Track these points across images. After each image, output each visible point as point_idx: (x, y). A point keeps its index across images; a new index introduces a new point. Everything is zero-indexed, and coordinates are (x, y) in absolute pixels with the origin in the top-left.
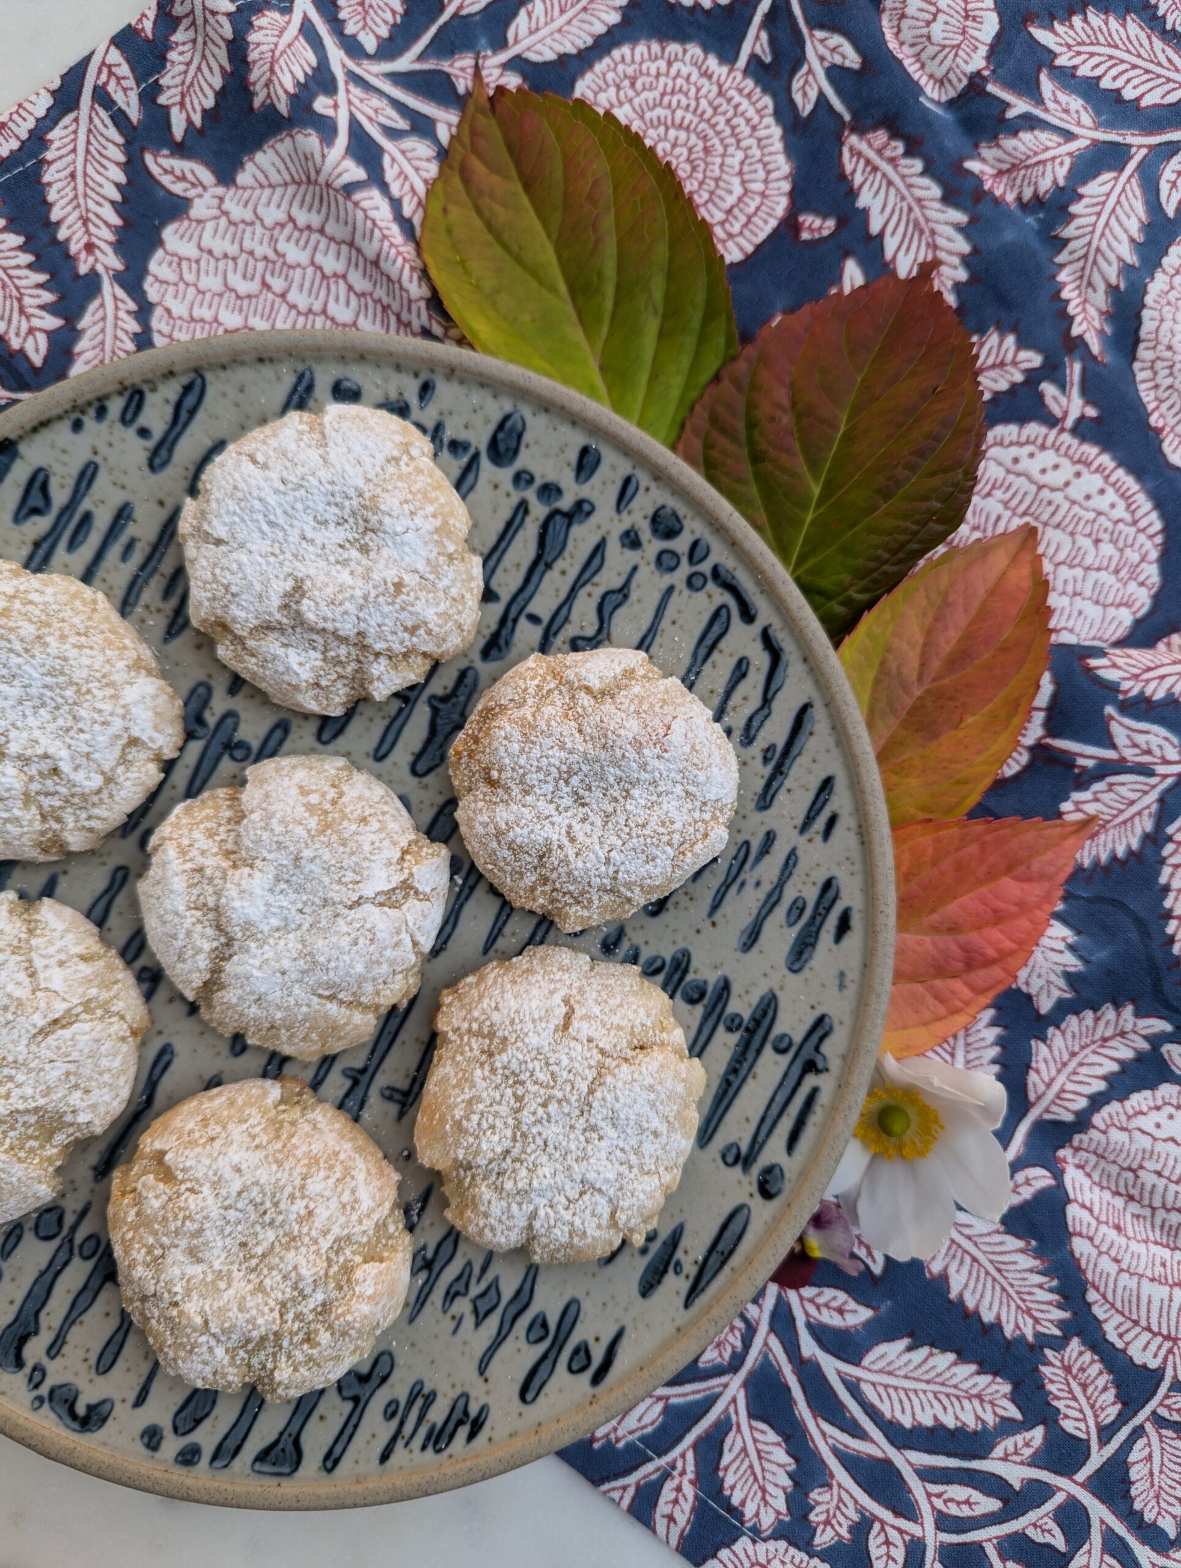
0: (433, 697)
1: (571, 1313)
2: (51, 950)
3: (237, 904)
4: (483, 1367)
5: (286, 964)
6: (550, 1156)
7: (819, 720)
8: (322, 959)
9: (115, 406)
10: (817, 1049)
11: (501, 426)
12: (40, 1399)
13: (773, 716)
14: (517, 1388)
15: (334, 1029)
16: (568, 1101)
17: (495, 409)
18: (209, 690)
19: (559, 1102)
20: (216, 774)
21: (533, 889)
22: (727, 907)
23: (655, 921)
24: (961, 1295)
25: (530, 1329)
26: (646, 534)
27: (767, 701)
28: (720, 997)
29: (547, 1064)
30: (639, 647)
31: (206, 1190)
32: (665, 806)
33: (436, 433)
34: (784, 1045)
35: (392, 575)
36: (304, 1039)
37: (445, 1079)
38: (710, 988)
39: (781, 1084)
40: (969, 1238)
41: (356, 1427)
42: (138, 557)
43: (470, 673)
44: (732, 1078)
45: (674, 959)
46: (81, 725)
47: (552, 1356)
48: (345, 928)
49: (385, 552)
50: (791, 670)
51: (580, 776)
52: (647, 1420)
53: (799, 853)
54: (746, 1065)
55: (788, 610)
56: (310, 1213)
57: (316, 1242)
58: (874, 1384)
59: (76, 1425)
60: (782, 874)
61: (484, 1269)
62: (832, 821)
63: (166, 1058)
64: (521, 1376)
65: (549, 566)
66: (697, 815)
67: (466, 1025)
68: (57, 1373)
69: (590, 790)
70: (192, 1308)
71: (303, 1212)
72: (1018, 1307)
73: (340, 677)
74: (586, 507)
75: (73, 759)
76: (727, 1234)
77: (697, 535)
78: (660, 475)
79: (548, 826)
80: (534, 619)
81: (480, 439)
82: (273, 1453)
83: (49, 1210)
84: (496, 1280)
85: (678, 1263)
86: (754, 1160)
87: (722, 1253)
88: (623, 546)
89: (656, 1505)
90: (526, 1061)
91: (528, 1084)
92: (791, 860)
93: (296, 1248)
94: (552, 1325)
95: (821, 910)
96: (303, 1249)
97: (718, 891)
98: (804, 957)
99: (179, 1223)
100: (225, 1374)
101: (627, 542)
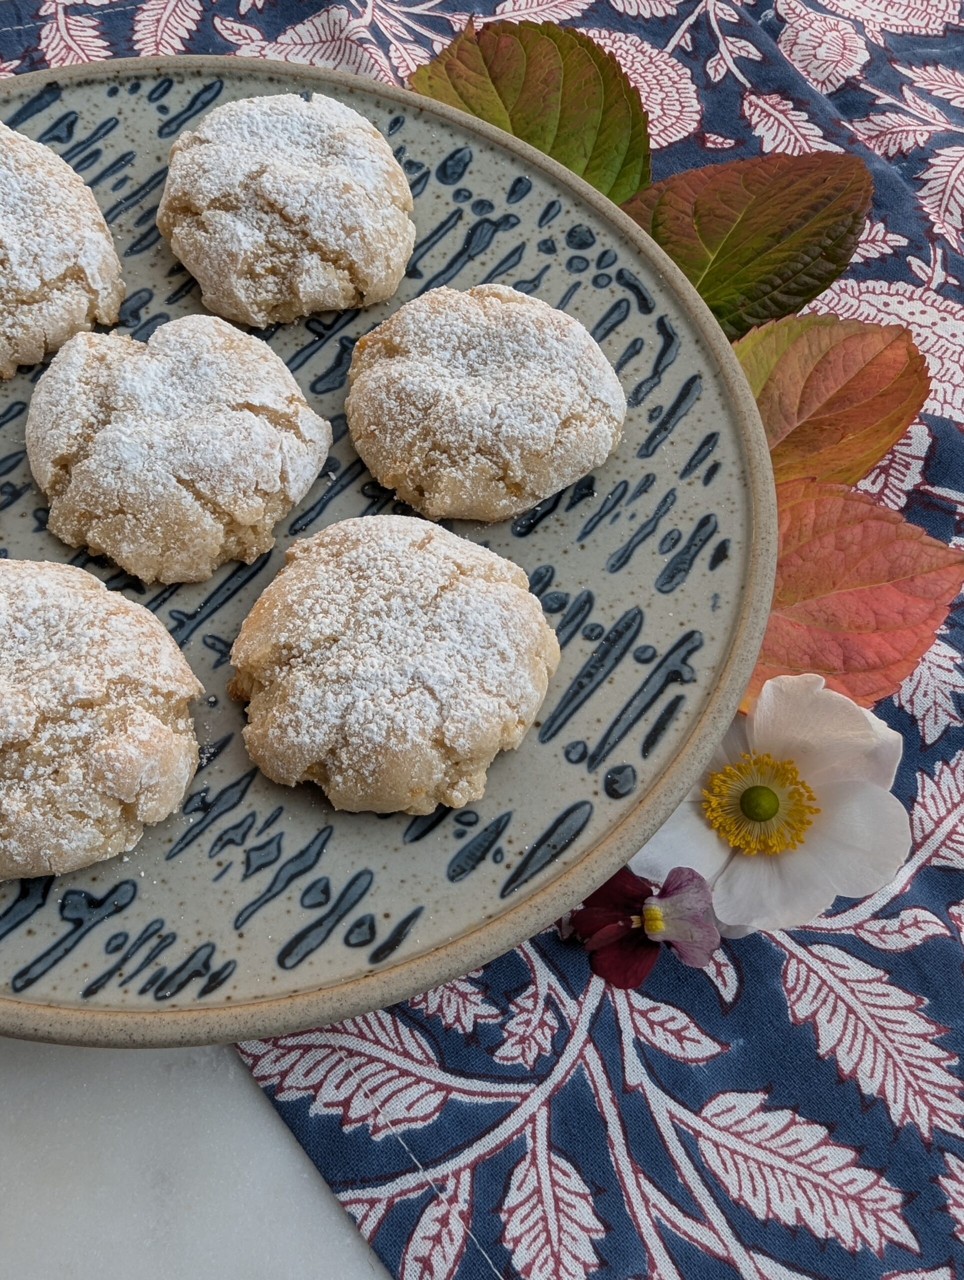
0: (345, 338)
1: (360, 884)
4: (240, 921)
5: (156, 439)
6: (382, 647)
7: (707, 389)
8: (193, 441)
9: (148, 86)
10: (683, 661)
11: (451, 157)
13: (662, 384)
14: (277, 950)
15: (181, 526)
16: (413, 598)
17: (449, 143)
18: (151, 296)
19: (404, 597)
22: (597, 534)
23: (523, 540)
24: (833, 1053)
25: (307, 892)
27: (657, 372)
28: (581, 608)
29: (398, 565)
33: (398, 153)
34: (646, 656)
35: (344, 179)
38: (571, 600)
39: (641, 691)
41: (68, 951)
42: (126, 191)
44: (585, 681)
45: (536, 573)
46: (40, 231)
47: (327, 924)
48: (224, 422)
49: (342, 167)
50: (681, 350)
51: (478, 350)
52: (418, 1112)
53: (677, 493)
54: (602, 671)
56: (105, 642)
57: (102, 667)
58: (716, 1145)
60: (659, 509)
61: (268, 822)
62: (714, 468)
64: (285, 938)
65: (471, 258)
69: (486, 364)
71: (97, 638)
72: (908, 1084)
74: (513, 220)
75: (22, 255)
76: (561, 829)
77: (607, 247)
78: (580, 201)
79: (440, 382)
81: (432, 163)
84: (281, 835)
85: (499, 851)
86: (603, 759)
87: (554, 847)
88: (540, 250)
89: (409, 1238)
90: (375, 560)
91: (373, 579)
92: (669, 499)
93: (79, 665)
94: (335, 893)
95: (697, 541)
96: (86, 667)
97: (591, 520)
98: (675, 581)
101: (543, 248)
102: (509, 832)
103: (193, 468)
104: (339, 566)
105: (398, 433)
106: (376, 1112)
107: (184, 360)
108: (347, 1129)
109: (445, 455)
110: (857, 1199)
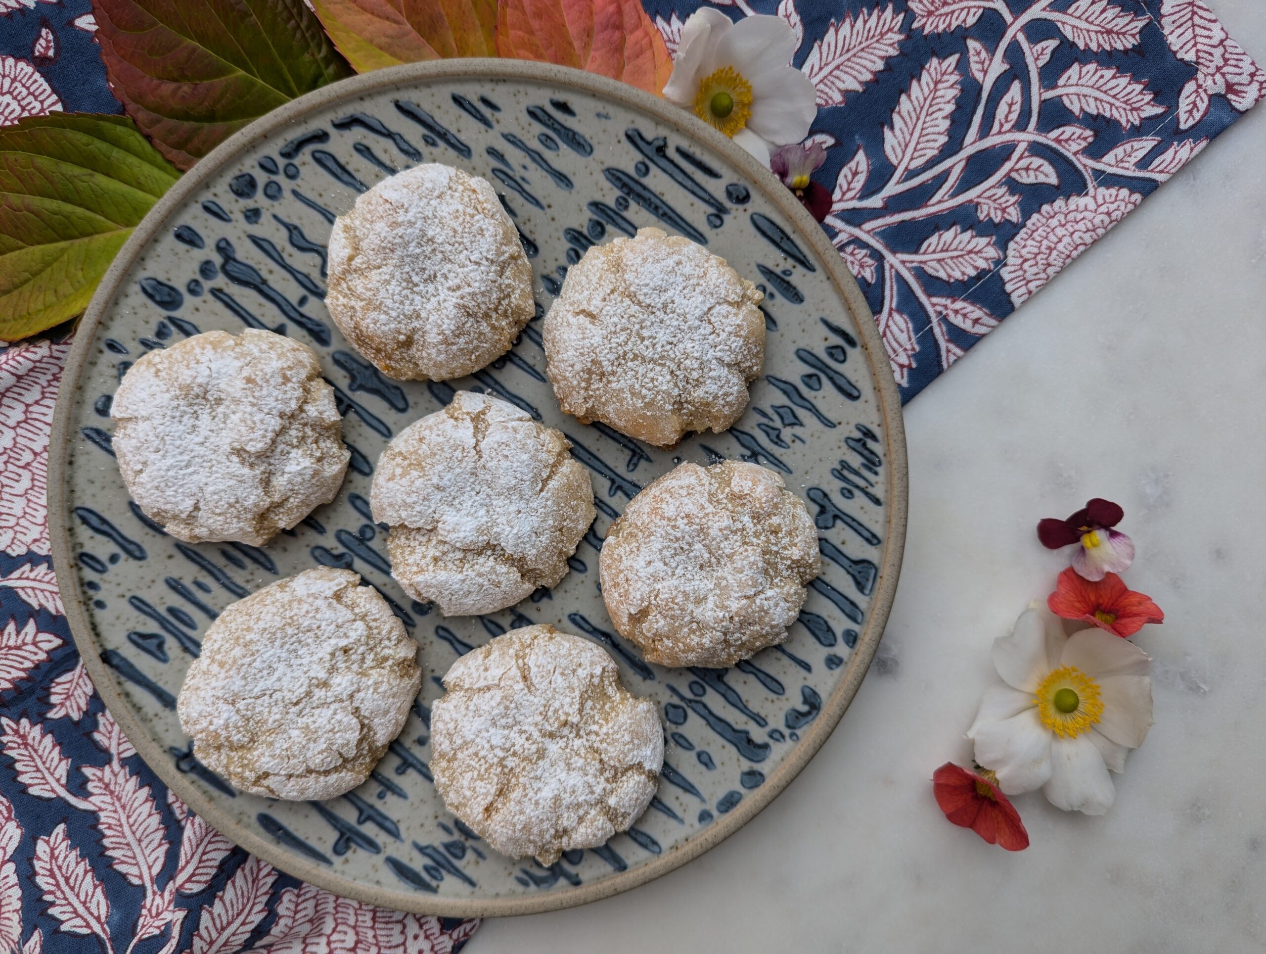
0: (351, 388)
1: (805, 356)
2: (475, 675)
3: (462, 535)
4: (831, 424)
5: (513, 508)
6: (679, 341)
7: (409, 97)
8: (514, 482)
9: (89, 575)
10: (649, 143)
11: (151, 296)
12: (792, 735)
13: (402, 132)
14: (848, 402)
15: (570, 488)
16: (643, 321)
17: (136, 298)
18: (318, 547)
19: (642, 328)
20: (380, 553)
21: (493, 327)
22: (538, 194)
23: (541, 250)
24: (861, 83)
25: (810, 387)
26: (249, 203)
27: (389, 135)
28: (603, 211)
29: (615, 333)
30: (331, 222)
31: (658, 586)
32: (444, 214)
33: (148, 345)
34: (643, 168)
35: (240, 384)
36: (575, 512)
37: (617, 411)
38: (595, 217)
39: (671, 176)
40: (821, 69)
41: (854, 520)
42: (209, 581)
43: (337, 356)
44: (661, 212)
45: (570, 241)
46: (315, 627)
47: (832, 374)
48: (495, 462)
49: (222, 386)
50: (368, 112)
51: (413, 274)
52: (903, 326)
53: (506, 132)
54: (653, 199)
55: (321, 104)
56: (687, 516)
57: (707, 514)
59: (814, 713)
60: (520, 147)
61: (765, 415)
62: (485, 101)
63: (578, 618)
64: (840, 396)
65: (264, 282)
66: (457, 194)
67: (582, 392)
68: (777, 722)
69: (424, 269)
70: (735, 605)
71: (685, 521)
72: (877, 41)
73: (316, 442)
74: (223, 244)
75: (339, 637)
76: (769, 233)
77: (256, 164)
78: (205, 183)
79: (446, 304)
80: (303, 301)
81: (158, 314)
82: (859, 579)
83: (667, 714)
84: (772, 407)
85: (784, 272)
86: (721, 204)
87: (782, 238)
88: (256, 222)
89: (964, 331)
90: (610, 348)
91: (626, 349)
92: (510, 139)
93: (708, 528)
94: (808, 370)
95: (550, 123)
96: (710, 523)
97: (526, 198)
98: (582, 141)
99: (676, 607)
100: (788, 594)
101: (254, 219)
102: (770, 265)
103: (533, 480)
104: (613, 373)
105: (482, 337)
106: (905, 349)
108: (914, 364)
109: (503, 302)
110: (936, 83)
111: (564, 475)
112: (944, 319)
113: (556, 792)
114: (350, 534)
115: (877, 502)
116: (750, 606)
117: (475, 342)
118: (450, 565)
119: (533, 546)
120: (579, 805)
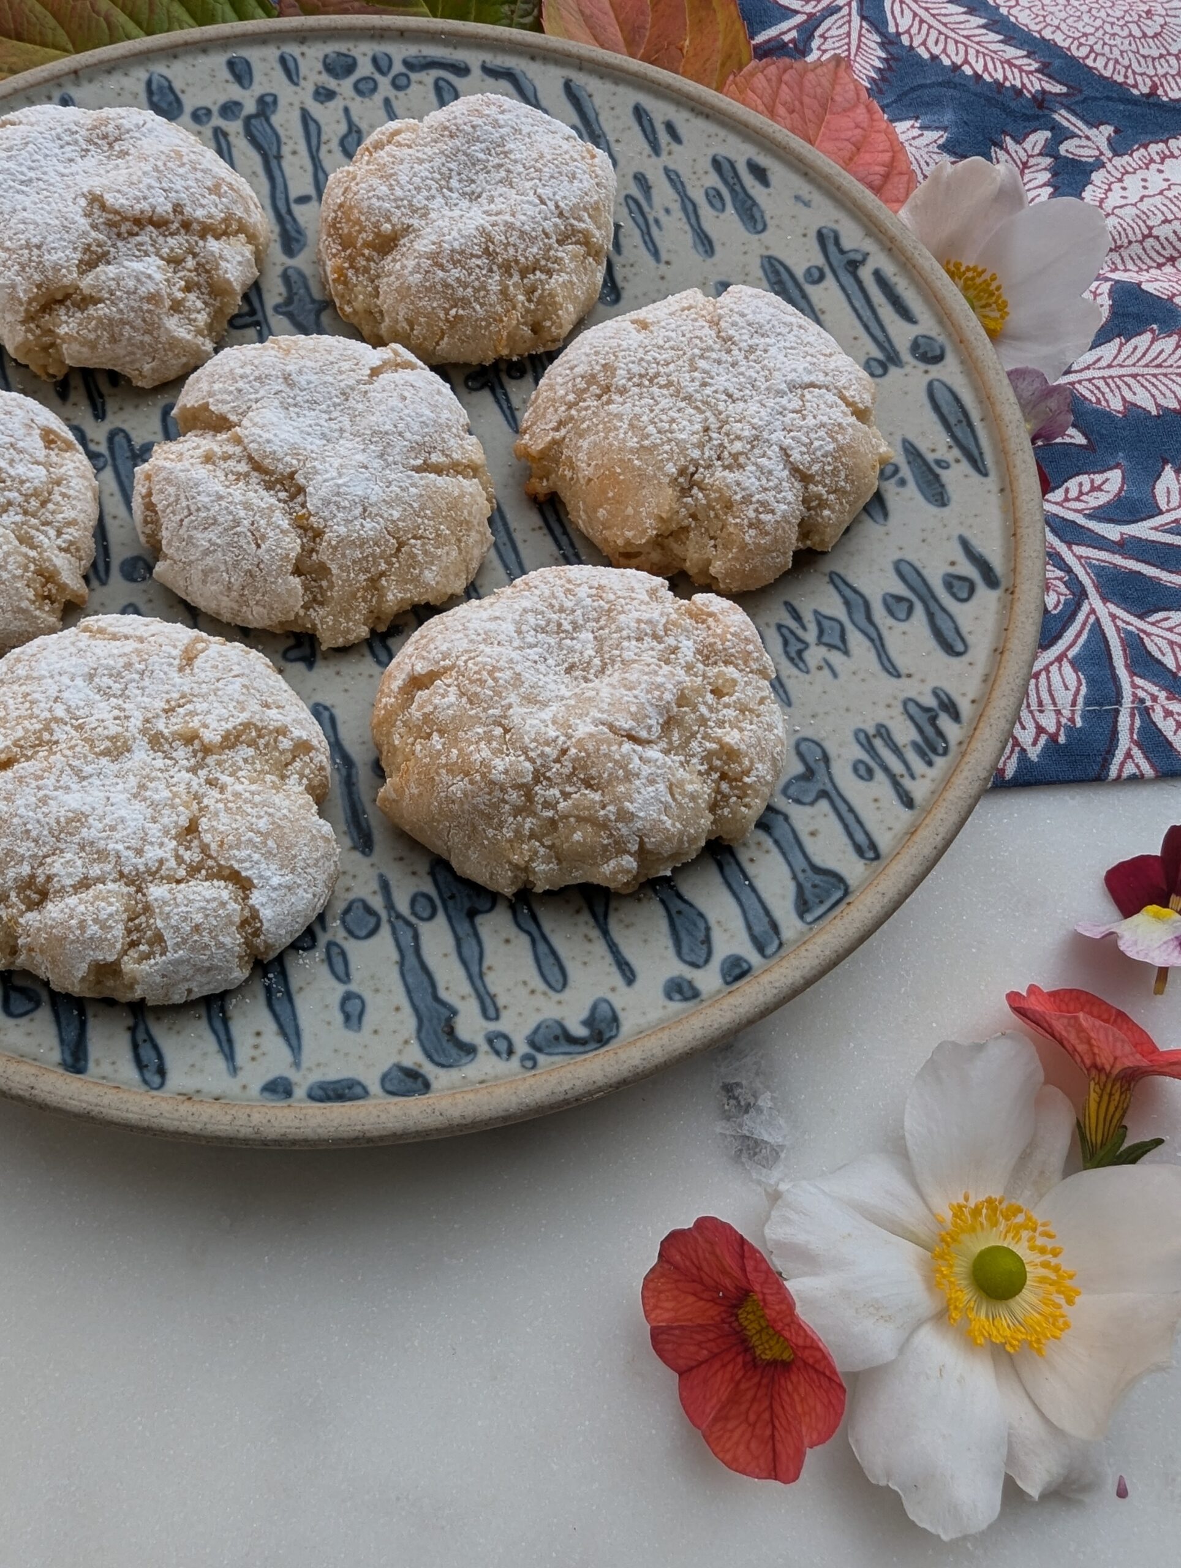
1: (903, 570)
4: (894, 672)
5: (360, 457)
6: (742, 398)
7: (587, 83)
8: (388, 429)
10: (842, 252)
11: (150, 92)
12: (527, 1061)
14: (940, 653)
16: (708, 350)
17: (133, 82)
18: (78, 428)
19: (701, 357)
21: (504, 292)
22: (663, 245)
25: (891, 613)
26: (332, 83)
34: (816, 274)
39: (848, 296)
40: (1110, 366)
41: (851, 810)
43: (290, 272)
47: (934, 608)
48: (383, 396)
50: (530, 75)
51: (455, 176)
52: (1071, 684)
53: (672, 166)
55: (485, 37)
56: (599, 586)
59: (592, 1046)
60: (676, 189)
61: (797, 617)
62: (670, 128)
63: (325, 715)
64: (930, 641)
65: (279, 157)
67: (562, 411)
68: (517, 1025)
70: (584, 731)
73: (188, 285)
74: (269, 99)
76: (945, 409)
77: (370, 54)
78: (303, 36)
80: (303, 199)
82: (808, 896)
84: (816, 612)
85: (938, 462)
86: (897, 353)
87: (960, 422)
88: (322, 103)
89: (1170, 744)
90: (642, 359)
91: (661, 369)
92: (673, 178)
94: (901, 590)
95: (731, 181)
97: (645, 242)
98: (758, 216)
99: (490, 682)
100: (681, 783)
101: (322, 98)
102: (923, 447)
103: (418, 448)
104: (622, 391)
105: (482, 293)
106: (1058, 712)
107: (279, 388)
108: (1062, 739)
109: (538, 273)
111: (460, 487)
112: (1144, 711)
113: (86, 809)
114: (129, 440)
115: (908, 801)
116: (609, 745)
117: (470, 290)
118: (220, 474)
119: (347, 521)
120: (102, 855)
